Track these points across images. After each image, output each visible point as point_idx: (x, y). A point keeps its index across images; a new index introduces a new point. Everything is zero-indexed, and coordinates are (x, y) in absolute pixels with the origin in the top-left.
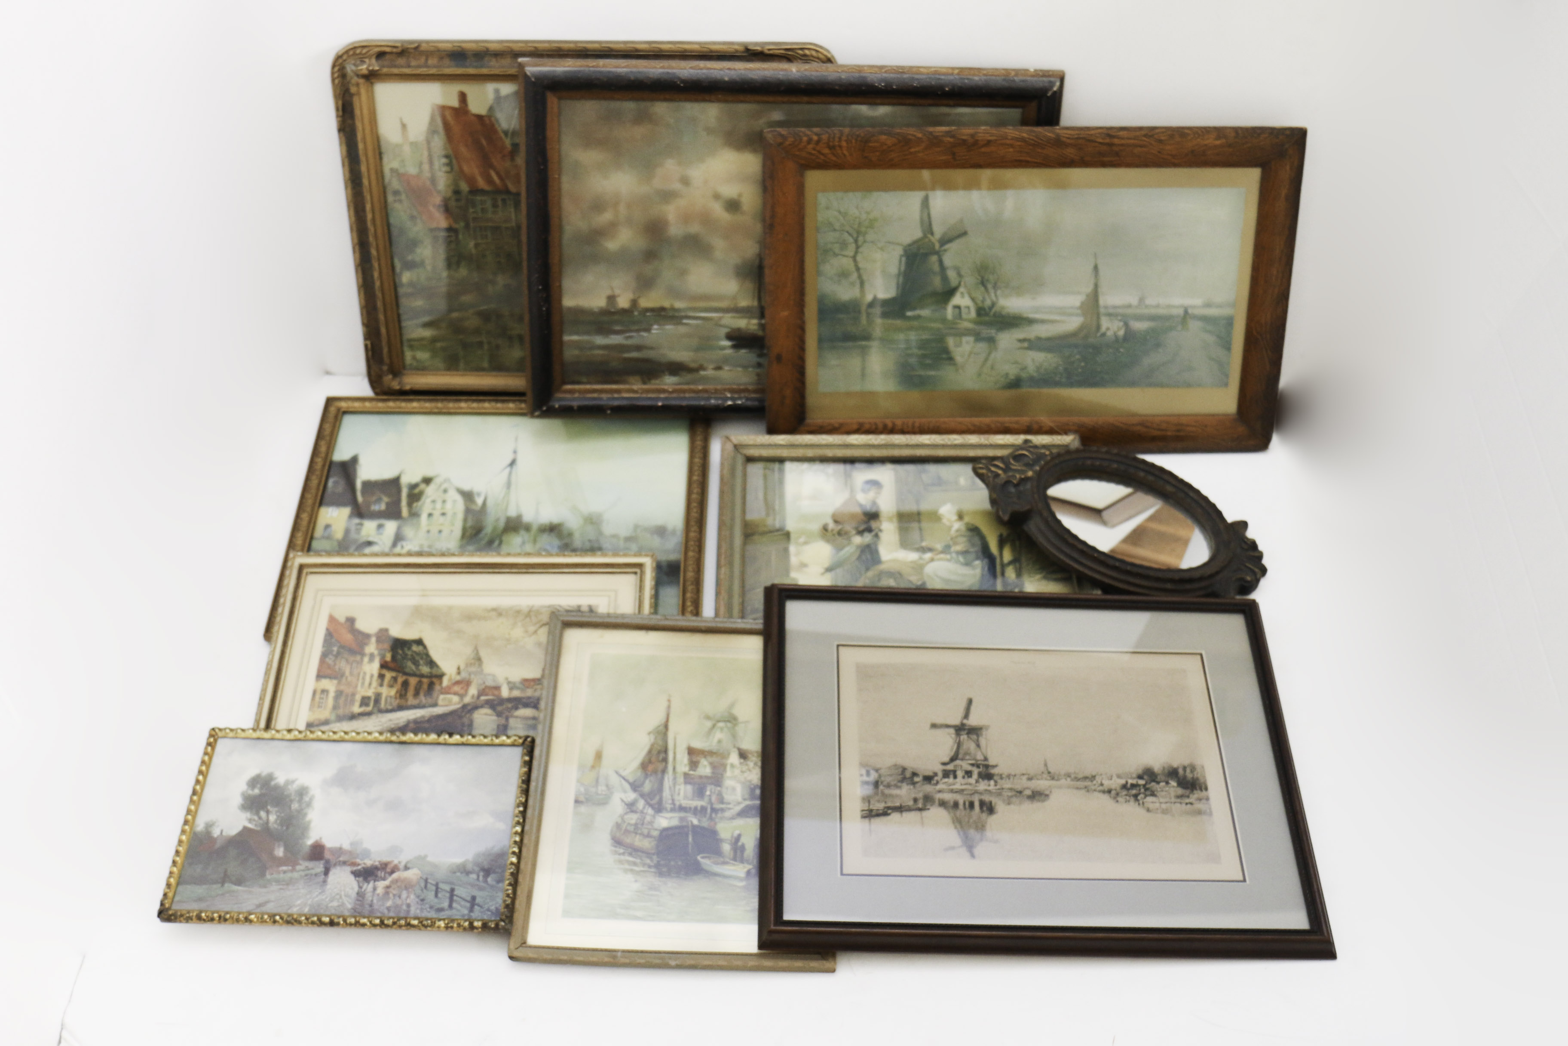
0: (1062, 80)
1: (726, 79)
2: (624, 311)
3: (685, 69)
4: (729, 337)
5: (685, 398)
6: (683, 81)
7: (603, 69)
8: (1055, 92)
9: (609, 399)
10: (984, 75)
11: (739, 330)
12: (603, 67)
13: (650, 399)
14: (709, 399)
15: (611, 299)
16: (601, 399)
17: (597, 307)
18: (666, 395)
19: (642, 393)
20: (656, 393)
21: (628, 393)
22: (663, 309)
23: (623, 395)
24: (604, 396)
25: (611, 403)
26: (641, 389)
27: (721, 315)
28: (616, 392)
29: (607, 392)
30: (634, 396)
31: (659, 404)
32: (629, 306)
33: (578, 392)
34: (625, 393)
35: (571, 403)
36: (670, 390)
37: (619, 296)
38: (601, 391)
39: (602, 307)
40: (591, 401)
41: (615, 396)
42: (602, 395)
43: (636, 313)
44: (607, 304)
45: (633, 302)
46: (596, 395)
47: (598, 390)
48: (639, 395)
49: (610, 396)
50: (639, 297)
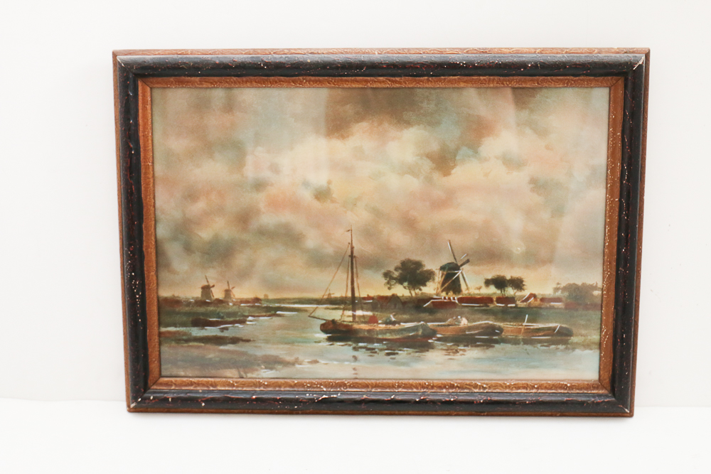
0: (647, 56)
1: (309, 61)
2: (219, 302)
3: (270, 54)
4: (324, 328)
5: (280, 392)
6: (266, 64)
7: (191, 56)
8: (640, 66)
9: (204, 392)
10: (566, 53)
11: (333, 321)
12: (191, 54)
13: (246, 392)
14: (305, 392)
15: (206, 289)
16: (197, 392)
17: (193, 298)
18: (262, 389)
19: (237, 387)
20: (251, 386)
21: (224, 386)
22: (257, 300)
23: (219, 388)
24: (200, 389)
25: (206, 396)
26: (236, 382)
27: (315, 306)
28: (212, 385)
29: (203, 385)
30: (230, 389)
31: (254, 397)
32: (224, 296)
33: (175, 384)
34: (221, 386)
35: (165, 395)
36: (266, 383)
37: (213, 286)
38: (198, 384)
39: (197, 298)
40: (186, 393)
41: (211, 388)
42: (198, 388)
43: (231, 304)
44: (202, 295)
45: (228, 292)
46: (192, 388)
47: (195, 383)
48: (234, 388)
49: (206, 388)
50: (233, 288)
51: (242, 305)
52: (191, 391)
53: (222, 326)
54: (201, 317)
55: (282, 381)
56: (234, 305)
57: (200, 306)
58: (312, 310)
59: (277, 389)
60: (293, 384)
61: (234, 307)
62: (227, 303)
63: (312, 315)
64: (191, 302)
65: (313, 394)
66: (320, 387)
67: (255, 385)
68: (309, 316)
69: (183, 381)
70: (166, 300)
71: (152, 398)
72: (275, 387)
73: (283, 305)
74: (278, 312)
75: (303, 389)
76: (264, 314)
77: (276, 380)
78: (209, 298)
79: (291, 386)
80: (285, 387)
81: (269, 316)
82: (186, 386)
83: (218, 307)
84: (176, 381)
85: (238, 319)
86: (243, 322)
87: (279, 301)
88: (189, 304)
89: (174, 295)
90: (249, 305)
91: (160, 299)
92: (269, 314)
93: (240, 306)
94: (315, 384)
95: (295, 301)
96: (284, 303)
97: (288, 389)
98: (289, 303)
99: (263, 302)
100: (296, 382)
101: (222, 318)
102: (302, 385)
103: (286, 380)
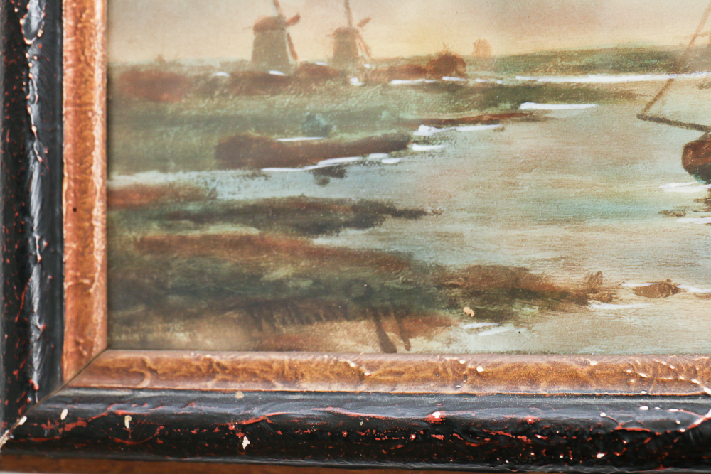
4: (698, 160)
5: (534, 401)
13: (406, 400)
14: (631, 401)
15: (271, 32)
16: (226, 398)
17: (224, 66)
18: (465, 388)
19: (375, 381)
20: (426, 380)
21: (326, 379)
22: (448, 63)
23: (306, 386)
24: (239, 388)
25: (256, 411)
26: (371, 367)
27: (664, 77)
28: (281, 376)
29: (252, 374)
30: (348, 389)
31: (437, 415)
32: (331, 54)
33: (153, 371)
34: (314, 380)
35: (112, 408)
36: (480, 369)
37: (296, 19)
38: (234, 372)
39: (242, 62)
40: (188, 402)
41: (279, 387)
42: (233, 386)
43: (355, 82)
44: (256, 55)
45: (346, 40)
46: (210, 385)
47: (223, 368)
48: (363, 388)
49: (260, 387)
50: (365, 22)
51: (396, 82)
52: (204, 396)
53: (323, 164)
54: (252, 133)
55: (543, 362)
56: (367, 83)
57: (249, 92)
58: (653, 92)
59: (523, 389)
60: (583, 371)
61: (369, 91)
62: (342, 76)
63: (653, 111)
64: (216, 79)
65: (665, 407)
66: (689, 383)
67: (439, 374)
68: (643, 117)
69: (183, 363)
70: (134, 75)
71: (64, 415)
72: (514, 382)
73: (542, 79)
74: (525, 107)
75: (620, 390)
76: (475, 113)
77: (518, 359)
78: (280, 61)
79: (573, 377)
80: (553, 383)
81: (491, 121)
82: (190, 376)
83: (311, 93)
84: (157, 361)
85: (379, 134)
86: (397, 146)
87: (529, 62)
88: (208, 87)
89: (160, 60)
90: (419, 81)
91: (116, 75)
92: (491, 111)
93: (385, 86)
94: (669, 371)
95: (586, 60)
96: (547, 72)
97: (562, 388)
98: (564, 70)
99: (469, 70)
100: (594, 363)
101: (325, 131)
102: (623, 376)
103: (554, 359)
